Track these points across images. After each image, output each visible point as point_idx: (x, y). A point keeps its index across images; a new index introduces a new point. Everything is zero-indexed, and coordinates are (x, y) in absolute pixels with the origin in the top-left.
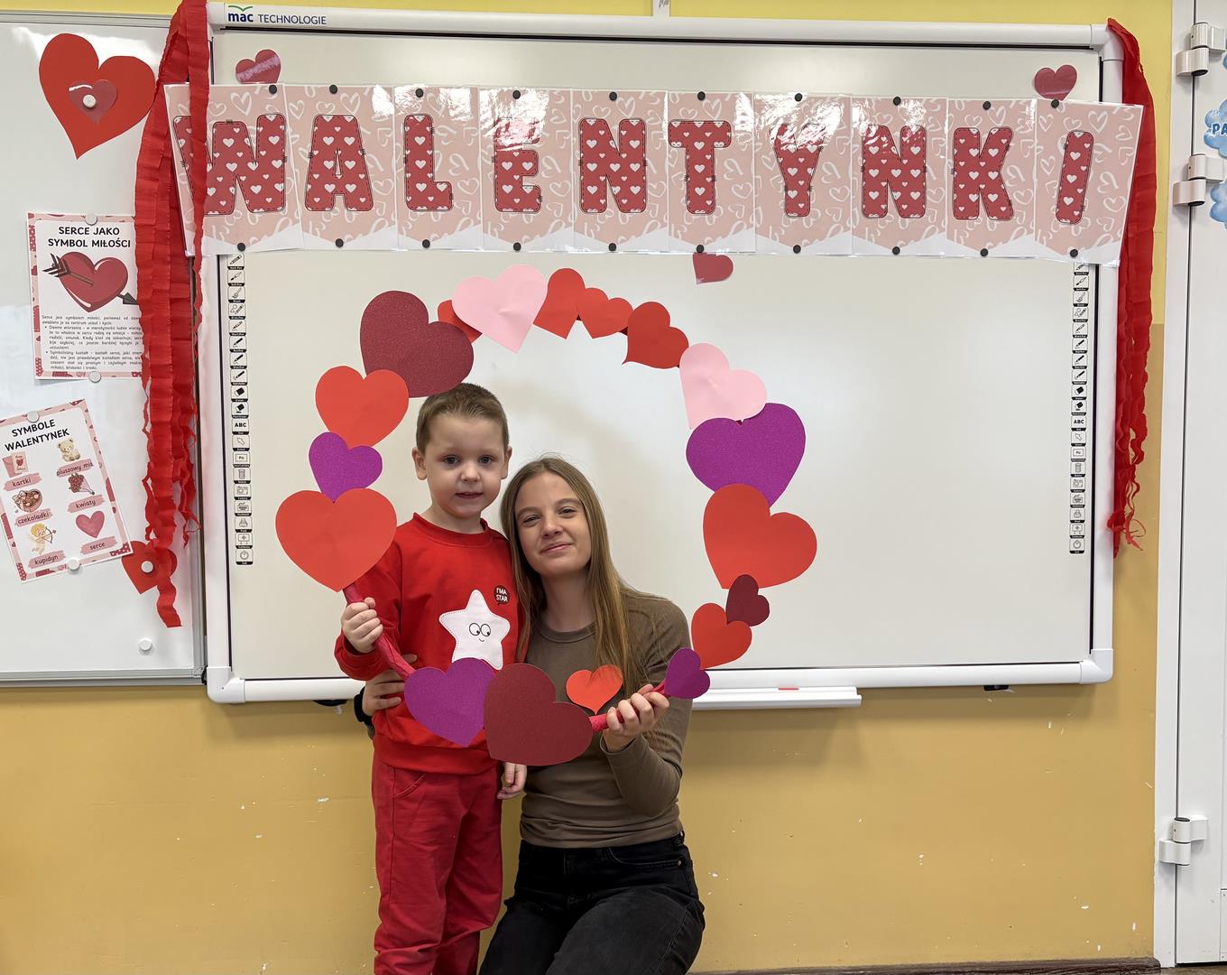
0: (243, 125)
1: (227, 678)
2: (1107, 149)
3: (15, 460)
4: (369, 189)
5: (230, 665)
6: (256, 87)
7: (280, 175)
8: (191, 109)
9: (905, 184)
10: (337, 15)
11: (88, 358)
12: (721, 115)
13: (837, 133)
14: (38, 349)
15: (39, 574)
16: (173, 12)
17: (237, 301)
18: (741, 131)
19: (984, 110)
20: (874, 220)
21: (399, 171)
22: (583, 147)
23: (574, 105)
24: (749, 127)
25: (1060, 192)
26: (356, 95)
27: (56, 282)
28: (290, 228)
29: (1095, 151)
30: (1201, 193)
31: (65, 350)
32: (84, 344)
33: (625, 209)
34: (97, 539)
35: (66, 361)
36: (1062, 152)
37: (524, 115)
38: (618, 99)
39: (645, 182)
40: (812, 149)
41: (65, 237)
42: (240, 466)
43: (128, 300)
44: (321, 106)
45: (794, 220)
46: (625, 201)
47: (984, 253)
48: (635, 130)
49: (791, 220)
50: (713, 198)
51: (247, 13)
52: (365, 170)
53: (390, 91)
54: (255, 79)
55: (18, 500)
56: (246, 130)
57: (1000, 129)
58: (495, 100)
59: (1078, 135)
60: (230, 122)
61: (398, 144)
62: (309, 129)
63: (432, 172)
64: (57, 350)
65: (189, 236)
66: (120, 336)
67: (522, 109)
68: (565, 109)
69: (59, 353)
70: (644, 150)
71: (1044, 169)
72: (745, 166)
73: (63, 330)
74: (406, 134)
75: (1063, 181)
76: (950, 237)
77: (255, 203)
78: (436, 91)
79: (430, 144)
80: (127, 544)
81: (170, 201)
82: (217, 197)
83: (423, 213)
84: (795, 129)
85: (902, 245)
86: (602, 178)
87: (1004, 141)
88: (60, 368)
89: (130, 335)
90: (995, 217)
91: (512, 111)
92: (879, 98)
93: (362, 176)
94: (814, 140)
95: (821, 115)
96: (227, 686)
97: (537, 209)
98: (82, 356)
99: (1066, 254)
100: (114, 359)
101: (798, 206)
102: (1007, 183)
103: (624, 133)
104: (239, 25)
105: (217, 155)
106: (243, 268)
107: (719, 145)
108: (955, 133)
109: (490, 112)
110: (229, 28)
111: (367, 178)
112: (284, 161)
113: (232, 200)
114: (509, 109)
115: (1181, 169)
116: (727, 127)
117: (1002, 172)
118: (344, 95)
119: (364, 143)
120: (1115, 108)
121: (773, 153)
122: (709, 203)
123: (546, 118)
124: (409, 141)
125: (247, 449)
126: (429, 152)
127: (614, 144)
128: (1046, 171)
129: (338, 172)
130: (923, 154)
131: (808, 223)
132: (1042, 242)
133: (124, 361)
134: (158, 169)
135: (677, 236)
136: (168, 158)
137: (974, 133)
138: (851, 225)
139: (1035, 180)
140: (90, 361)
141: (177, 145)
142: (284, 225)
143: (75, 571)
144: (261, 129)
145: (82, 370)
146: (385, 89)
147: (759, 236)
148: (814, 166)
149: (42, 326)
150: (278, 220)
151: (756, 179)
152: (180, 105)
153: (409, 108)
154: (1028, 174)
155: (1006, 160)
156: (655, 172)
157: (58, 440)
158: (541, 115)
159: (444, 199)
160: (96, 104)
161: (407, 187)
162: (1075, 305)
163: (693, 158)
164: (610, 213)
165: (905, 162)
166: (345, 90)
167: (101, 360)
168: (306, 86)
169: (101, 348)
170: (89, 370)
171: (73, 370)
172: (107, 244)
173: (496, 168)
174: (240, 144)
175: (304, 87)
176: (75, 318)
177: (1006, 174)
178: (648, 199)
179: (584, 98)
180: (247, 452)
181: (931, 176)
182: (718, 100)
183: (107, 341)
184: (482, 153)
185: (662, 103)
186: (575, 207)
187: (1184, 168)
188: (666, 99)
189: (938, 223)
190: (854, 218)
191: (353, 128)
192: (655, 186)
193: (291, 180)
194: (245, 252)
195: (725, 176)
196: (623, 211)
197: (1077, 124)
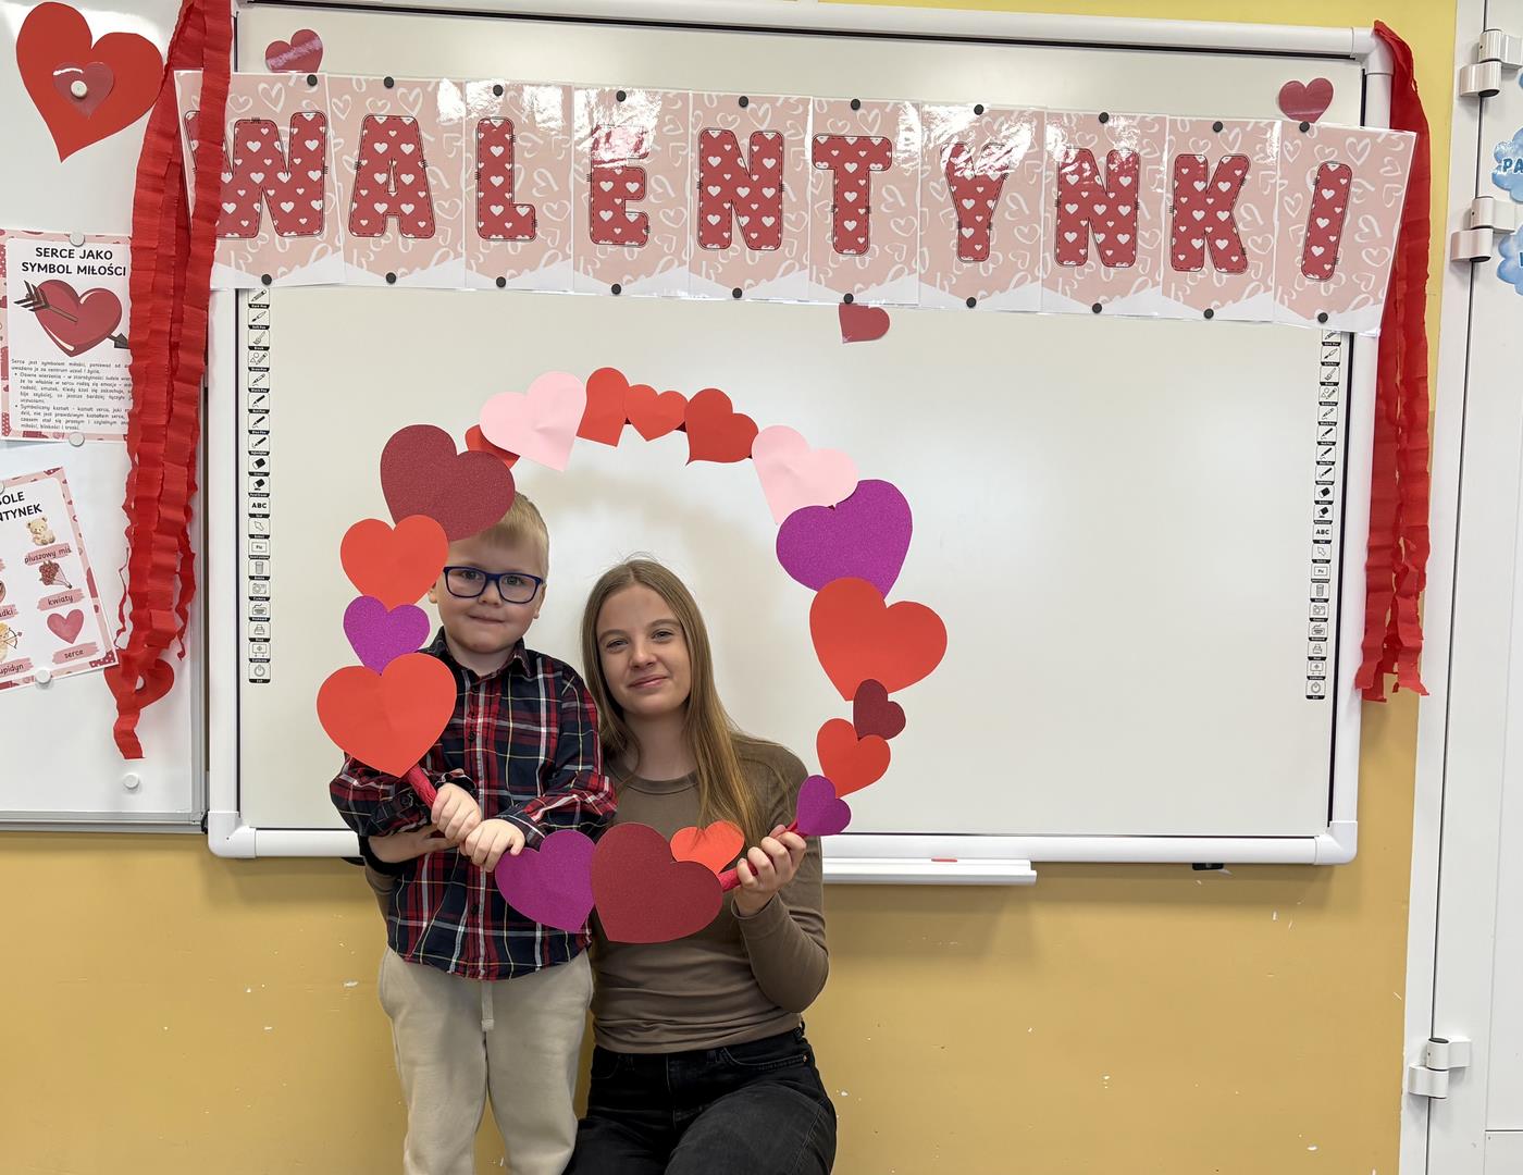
0: (274, 125)
1: (233, 824)
2: (1368, 187)
4: (431, 210)
5: (238, 809)
6: (290, 77)
7: (318, 190)
9: (1110, 224)
11: (69, 415)
12: (878, 131)
13: (1027, 157)
17: (259, 348)
18: (906, 151)
19: (1215, 133)
20: (1071, 269)
21: (468, 189)
22: (704, 165)
23: (694, 111)
24: (916, 147)
25: (1307, 240)
26: (418, 90)
27: (30, 317)
28: (329, 257)
29: (1353, 189)
30: (1486, 245)
31: (41, 404)
32: (65, 397)
33: (754, 246)
34: (74, 645)
35: (40, 418)
36: (1312, 188)
37: (629, 122)
38: (750, 105)
39: (780, 212)
40: (994, 175)
41: (43, 261)
42: (258, 557)
43: (120, 343)
44: (373, 104)
45: (969, 265)
46: (754, 236)
47: (1209, 314)
48: (771, 145)
49: (965, 265)
50: (866, 235)
52: (426, 187)
53: (461, 86)
54: (289, 66)
56: (277, 132)
57: (1233, 157)
58: (593, 101)
59: (1332, 168)
60: (258, 121)
61: (469, 155)
62: (357, 132)
63: (511, 191)
64: (30, 404)
66: (110, 388)
67: (627, 115)
68: (681, 116)
69: (32, 407)
70: (781, 172)
71: (1287, 208)
72: (909, 197)
73: (38, 379)
74: (480, 142)
75: (1312, 225)
76: (1166, 293)
77: (285, 225)
78: (519, 89)
79: (509, 155)
80: (111, 652)
81: (177, 218)
82: (238, 215)
83: (499, 243)
84: (974, 150)
85: (1105, 302)
86: (727, 206)
87: (1238, 173)
88: (27, 426)
89: (122, 388)
90: (1223, 270)
91: (615, 118)
92: (1081, 113)
93: (422, 194)
94: (998, 165)
95: (1006, 133)
96: (232, 837)
97: (643, 241)
98: (58, 412)
99: (1311, 318)
100: (100, 417)
101: (974, 248)
102: (1240, 226)
103: (756, 148)
105: (239, 162)
106: (268, 306)
107: (876, 167)
108: (1177, 161)
109: (586, 120)
110: (259, 1)
111: (428, 197)
112: (324, 170)
113: (256, 219)
114: (611, 115)
115: (1462, 214)
116: (887, 145)
117: (1235, 212)
118: (402, 90)
119: (425, 152)
120: (1379, 134)
121: (944, 179)
122: (861, 240)
123: (658, 127)
124: (482, 151)
125: (267, 537)
127: (743, 162)
128: (1291, 212)
129: (392, 188)
130: (1135, 186)
131: (986, 269)
132: (1282, 302)
133: (114, 420)
134: (164, 178)
135: (819, 281)
136: (176, 164)
137: (1201, 161)
138: (1041, 274)
139: (1276, 223)
140: (75, 418)
141: (189, 147)
142: (322, 254)
143: (45, 685)
144: (296, 130)
145: (60, 431)
146: (454, 83)
147: (924, 286)
148: (996, 197)
149: (10, 370)
150: (314, 247)
151: (921, 212)
152: (193, 98)
153: (485, 110)
154: (1267, 216)
155: (1240, 197)
156: (794, 200)
157: (29, 518)
158: (650, 123)
159: (526, 226)
160: (88, 92)
161: (479, 209)
162: (1323, 384)
163: (843, 182)
164: (735, 250)
165: (1112, 195)
166: (404, 84)
167: (85, 418)
168: (354, 77)
169: (85, 402)
170: (69, 431)
171: (47, 430)
172: (96, 271)
173: (592, 188)
174: (268, 148)
175: (351, 79)
176: (52, 364)
177: (1240, 214)
178: (785, 233)
179: (707, 103)
180: (266, 540)
181: (1144, 214)
182: (876, 111)
183: (94, 394)
184: (575, 170)
185: (806, 112)
186: (692, 241)
187: (1466, 214)
188: (810, 107)
189: (1151, 274)
190: (1045, 265)
191: (411, 132)
192: (793, 218)
193: (332, 196)
194: (272, 286)
195: (883, 207)
196: (752, 248)
197: (1331, 154)
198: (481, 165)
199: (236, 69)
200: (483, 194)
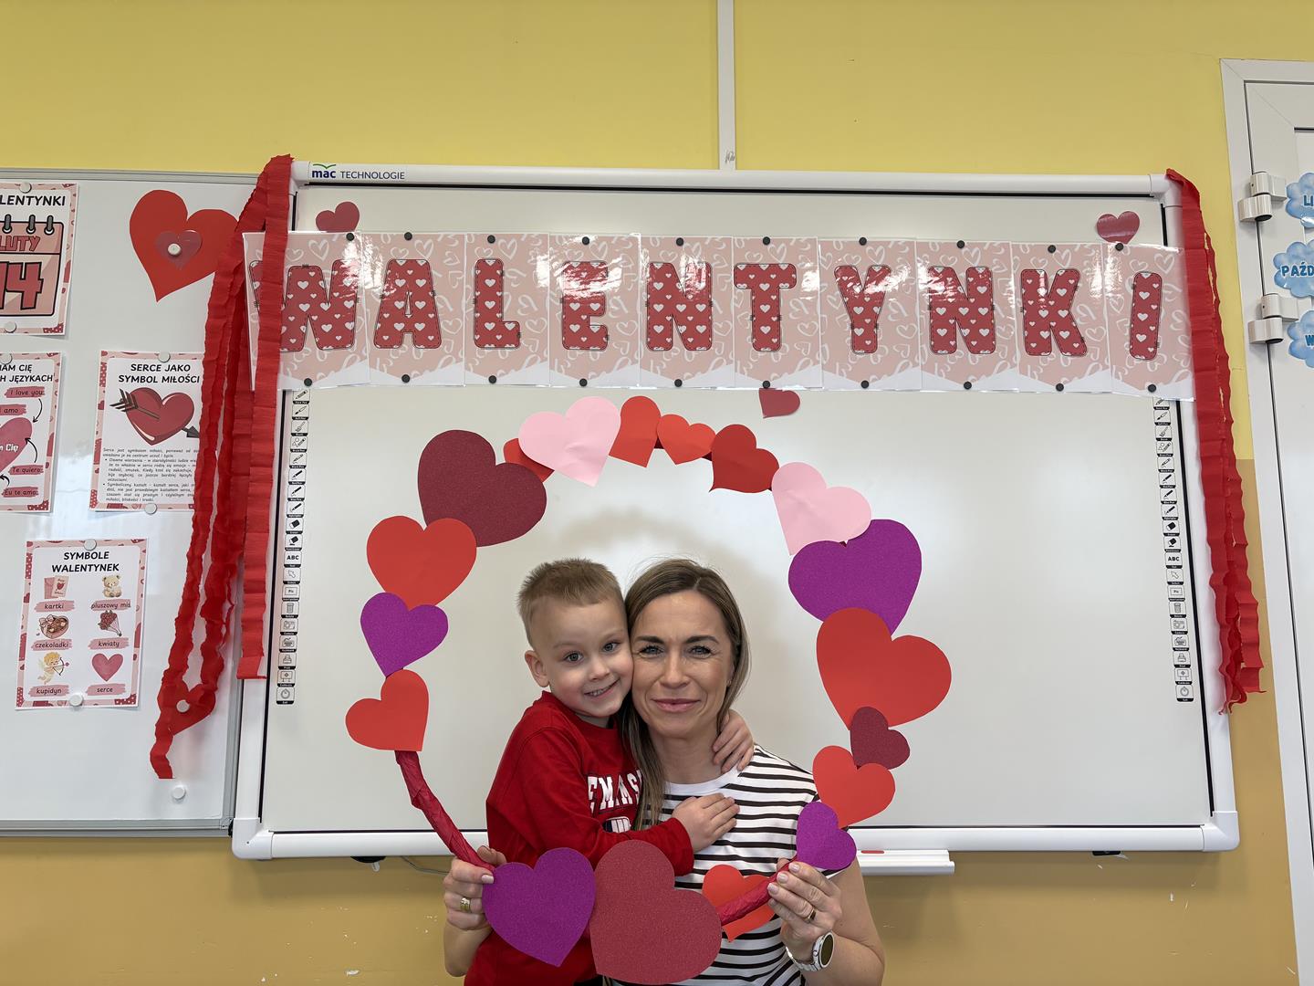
0: (319, 269)
1: (253, 830)
2: (1177, 289)
3: (56, 582)
4: (438, 328)
5: (260, 815)
6: (335, 235)
7: (351, 315)
9: (973, 322)
10: (414, 172)
11: (146, 490)
12: (785, 259)
14: (95, 481)
15: (37, 704)
16: (260, 170)
17: (300, 434)
19: (1050, 254)
20: (944, 357)
21: (468, 311)
22: (650, 288)
23: (642, 248)
25: (1132, 330)
26: (430, 241)
27: (122, 416)
28: (357, 365)
29: (1164, 291)
30: (1277, 331)
31: (124, 482)
32: (144, 476)
33: (690, 347)
35: (124, 492)
36: (1131, 292)
37: (592, 259)
38: (685, 245)
39: (710, 322)
41: (136, 374)
42: (289, 600)
43: (191, 433)
44: (396, 252)
45: (861, 356)
46: (690, 340)
47: (1060, 388)
49: (858, 356)
50: (779, 336)
51: (330, 170)
52: (435, 310)
53: (463, 238)
54: (335, 228)
55: (44, 623)
56: (321, 274)
57: (1066, 271)
58: (564, 245)
60: (307, 267)
61: (468, 286)
62: (382, 272)
63: (501, 312)
64: (114, 482)
66: (181, 468)
67: (591, 254)
68: (631, 252)
69: (117, 485)
70: (710, 292)
71: (1114, 307)
72: (812, 307)
73: (124, 462)
74: (477, 276)
75: (1134, 319)
76: (1023, 371)
77: (324, 341)
78: (508, 237)
79: (499, 286)
83: (491, 351)
85: (974, 380)
86: (669, 318)
87: (1072, 282)
88: (115, 499)
90: (1068, 354)
91: (581, 256)
92: (943, 242)
93: (431, 316)
96: (254, 840)
97: (603, 346)
98: (140, 488)
99: (1142, 388)
100: (171, 491)
101: (865, 341)
102: (1078, 321)
103: (690, 275)
104: (323, 181)
106: (308, 402)
107: (784, 287)
108: (1022, 275)
109: (559, 257)
110: (312, 184)
111: (436, 318)
112: (355, 302)
113: (302, 339)
114: (578, 254)
115: (1254, 307)
116: (792, 269)
117: (1072, 310)
118: (418, 241)
119: (435, 284)
121: (838, 292)
122: (775, 341)
124: (479, 283)
125: (298, 583)
127: (681, 286)
128: (1116, 310)
129: (408, 312)
130: (990, 293)
131: (876, 360)
132: (1118, 377)
133: (182, 493)
135: (742, 372)
138: (920, 361)
139: (1106, 318)
140: (151, 493)
141: (251, 287)
142: (352, 362)
144: (336, 272)
145: (138, 502)
146: (458, 235)
147: (826, 373)
148: (880, 305)
149: (102, 458)
150: (347, 356)
151: (822, 318)
152: (257, 251)
153: (481, 254)
154: (1098, 312)
155: (1075, 299)
156: (721, 312)
157: (106, 573)
159: (513, 337)
160: (180, 251)
161: (476, 326)
162: (1158, 439)
163: (758, 298)
164: (676, 351)
165: (972, 300)
166: (419, 237)
167: (159, 492)
168: (383, 233)
169: (160, 480)
170: (146, 502)
171: (128, 502)
172: (177, 380)
173: (564, 308)
174: (314, 286)
175: (380, 235)
176: (137, 451)
177: (1076, 311)
178: (714, 337)
179: (652, 243)
180: (296, 586)
181: (998, 314)
182: (783, 245)
183: (168, 473)
184: (551, 296)
185: (728, 247)
186: (642, 344)
187: (1257, 308)
188: (732, 244)
189: (1009, 359)
190: (923, 354)
191: (425, 271)
192: (721, 326)
193: (361, 318)
194: (310, 387)
195: (791, 315)
196: (689, 349)
197: (1143, 266)
198: (478, 294)
199: (293, 229)
200: (479, 315)
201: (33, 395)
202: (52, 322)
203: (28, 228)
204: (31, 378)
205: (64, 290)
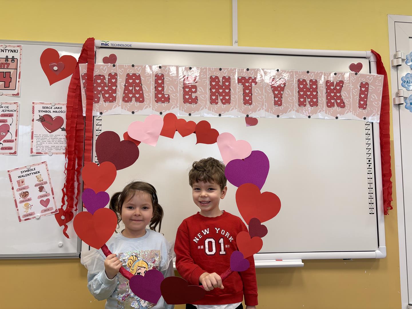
0: (104, 76)
2: (373, 87)
3: (21, 181)
4: (143, 96)
6: (109, 65)
7: (115, 91)
8: (87, 71)
9: (311, 97)
10: (135, 44)
12: (253, 75)
13: (290, 81)
14: (32, 145)
15: (26, 220)
16: (84, 42)
17: (99, 130)
18: (259, 80)
19: (335, 75)
20: (302, 107)
21: (153, 91)
22: (211, 84)
23: (208, 72)
25: (359, 100)
26: (140, 67)
27: (40, 124)
28: (117, 108)
29: (369, 88)
30: (402, 101)
31: (41, 145)
32: (48, 143)
33: (224, 104)
34: (47, 208)
35: (41, 149)
36: (359, 88)
38: (222, 70)
39: (230, 95)
40: (282, 86)
41: (44, 110)
43: (63, 129)
44: (129, 71)
46: (224, 101)
47: (337, 118)
48: (227, 79)
49: (276, 107)
50: (251, 100)
51: (107, 43)
52: (142, 90)
53: (151, 67)
54: (109, 62)
55: (21, 195)
56: (105, 78)
57: (340, 81)
58: (184, 69)
60: (100, 75)
61: (153, 83)
62: (125, 77)
63: (163, 91)
65: (84, 110)
66: (60, 141)
67: (192, 73)
68: (206, 72)
69: (39, 146)
70: (230, 86)
71: (354, 92)
72: (262, 91)
73: (41, 139)
74: (156, 79)
75: (360, 97)
76: (326, 113)
77: (106, 100)
78: (165, 67)
79: (163, 82)
80: (57, 210)
81: (79, 99)
83: (160, 104)
84: (277, 80)
85: (311, 115)
86: (217, 94)
87: (341, 84)
88: (39, 151)
89: (63, 141)
90: (340, 107)
91: (189, 73)
92: (302, 71)
93: (141, 92)
94: (283, 83)
95: (285, 76)
97: (196, 103)
98: (46, 147)
99: (362, 118)
100: (57, 148)
101: (278, 103)
102: (343, 97)
103: (224, 80)
104: (105, 47)
105: (95, 85)
106: (101, 120)
107: (253, 84)
108: (326, 82)
109: (182, 74)
110: (101, 47)
111: (143, 93)
112: (116, 87)
113: (99, 99)
114: (188, 73)
115: (395, 94)
116: (255, 78)
117: (341, 94)
119: (142, 82)
120: (375, 75)
121: (270, 87)
122: (250, 102)
123: (200, 76)
124: (156, 82)
126: (163, 85)
127: (221, 84)
128: (355, 94)
129: (133, 91)
130: (317, 88)
131: (281, 108)
132: (354, 115)
133: (60, 149)
134: (75, 89)
135: (240, 112)
136: (79, 86)
137: (332, 82)
138: (295, 109)
139: (351, 96)
140: (50, 149)
141: (82, 82)
142: (115, 107)
143: (38, 219)
144: (110, 77)
145: (46, 152)
146: (149, 66)
147: (266, 112)
148: (283, 91)
149: (34, 137)
150: (114, 105)
151: (265, 95)
152: (84, 70)
153: (157, 72)
154: (349, 94)
155: (342, 90)
156: (233, 92)
157: (36, 175)
158: (198, 74)
159: (168, 100)
160: (57, 69)
161: (155, 96)
162: (366, 134)
163: (245, 88)
164: (219, 105)
165: (311, 90)
166: (137, 66)
167: (53, 149)
168: (124, 64)
169: (53, 145)
170: (49, 152)
171: (43, 152)
172: (58, 112)
173: (184, 90)
174: (102, 82)
176: (45, 135)
178: (231, 101)
179: (212, 70)
181: (319, 94)
182: (253, 71)
183: (55, 142)
184: (179, 86)
185: (236, 71)
186: (208, 102)
187: (396, 93)
188: (237, 70)
189: (322, 109)
190: (296, 107)
191: (139, 77)
192: (233, 97)
193: (118, 93)
194: (102, 115)
195: (255, 93)
196: (223, 104)
197: (363, 80)
198: (156, 85)
199: (95, 63)
200: (156, 92)
201: (10, 116)
202: (15, 92)
203: (6, 60)
204: (9, 111)
205: (19, 81)
